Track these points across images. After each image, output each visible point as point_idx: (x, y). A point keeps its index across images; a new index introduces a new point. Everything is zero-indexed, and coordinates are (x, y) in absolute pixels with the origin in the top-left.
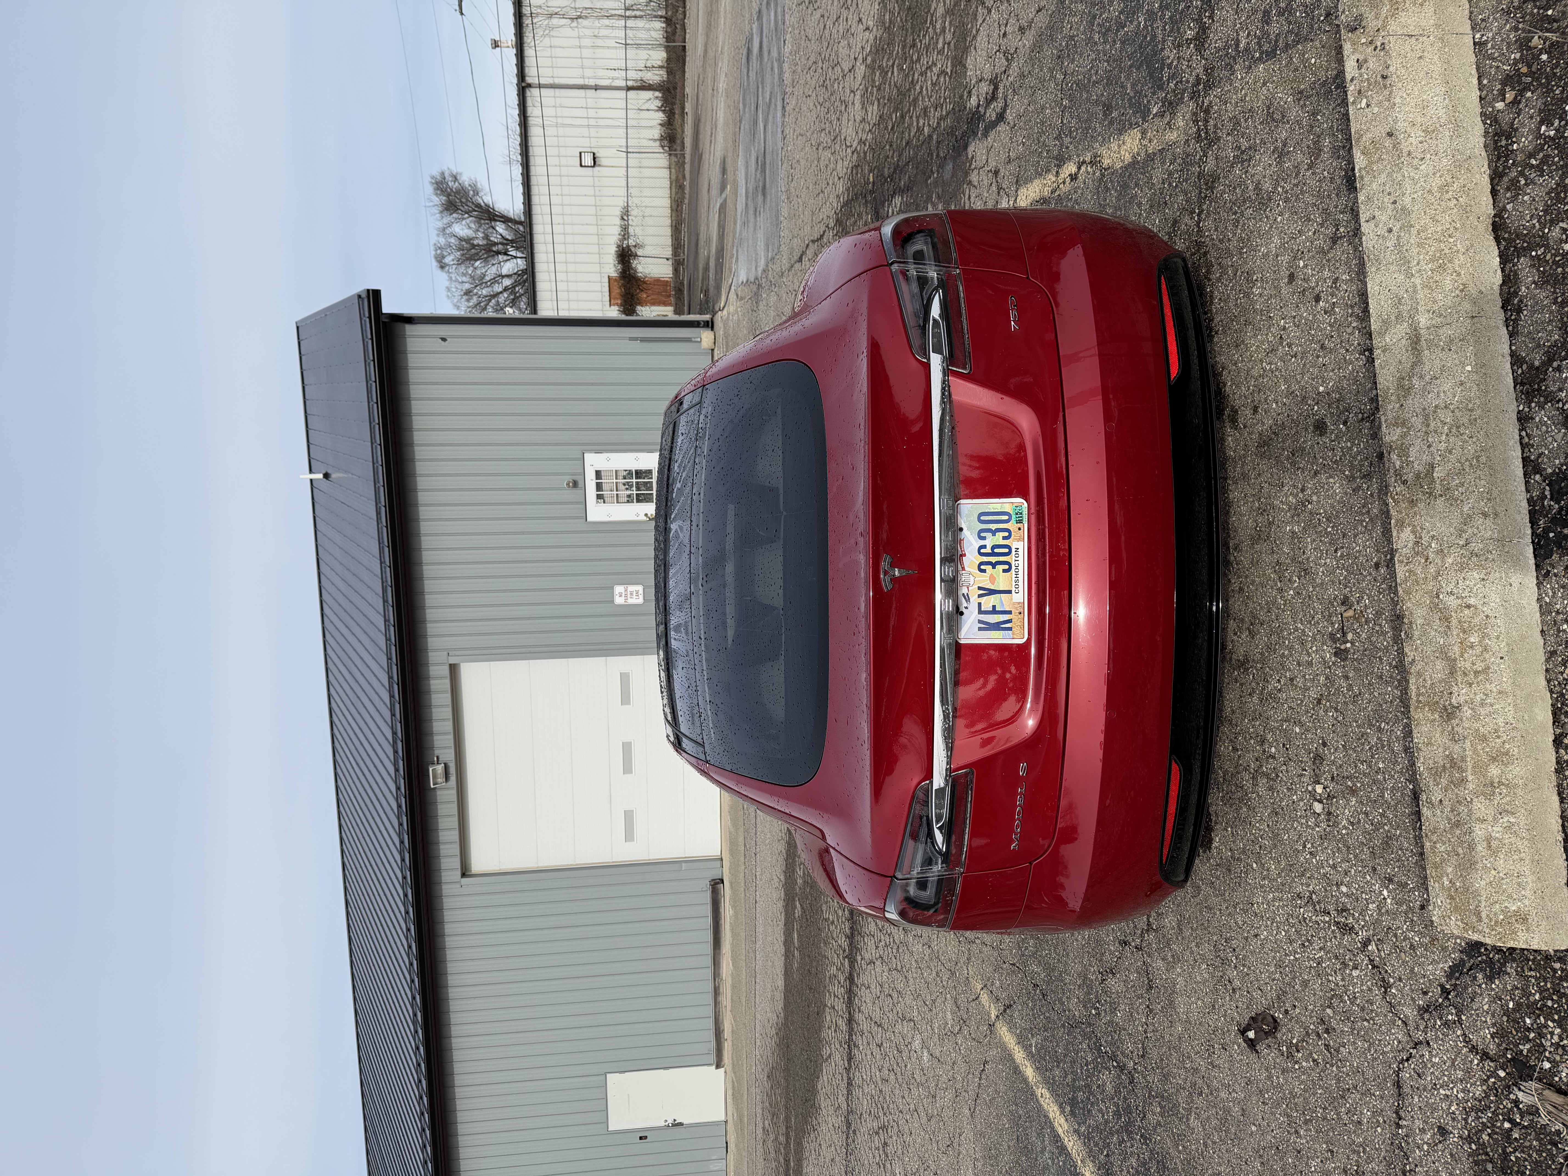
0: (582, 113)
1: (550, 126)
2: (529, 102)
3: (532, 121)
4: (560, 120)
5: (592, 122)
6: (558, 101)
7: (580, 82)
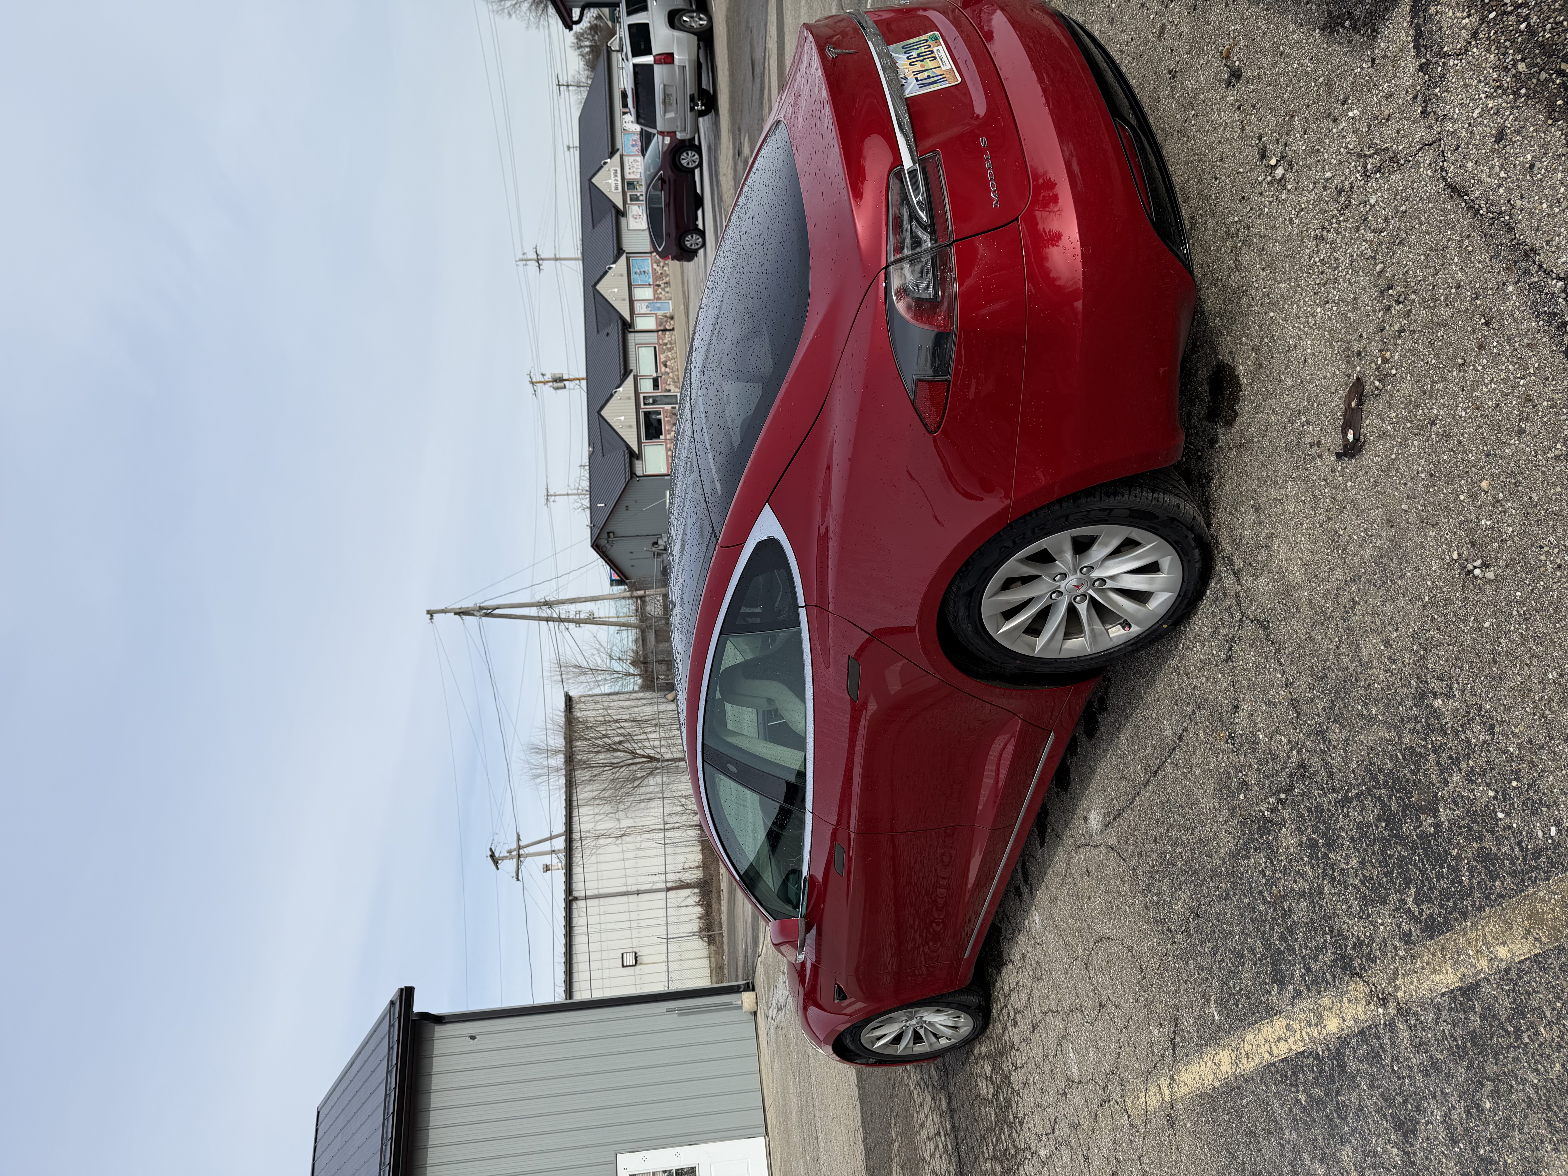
0: (625, 917)
1: (595, 933)
2: (575, 913)
3: (576, 931)
4: (603, 926)
5: (634, 924)
6: (602, 908)
7: (624, 889)
